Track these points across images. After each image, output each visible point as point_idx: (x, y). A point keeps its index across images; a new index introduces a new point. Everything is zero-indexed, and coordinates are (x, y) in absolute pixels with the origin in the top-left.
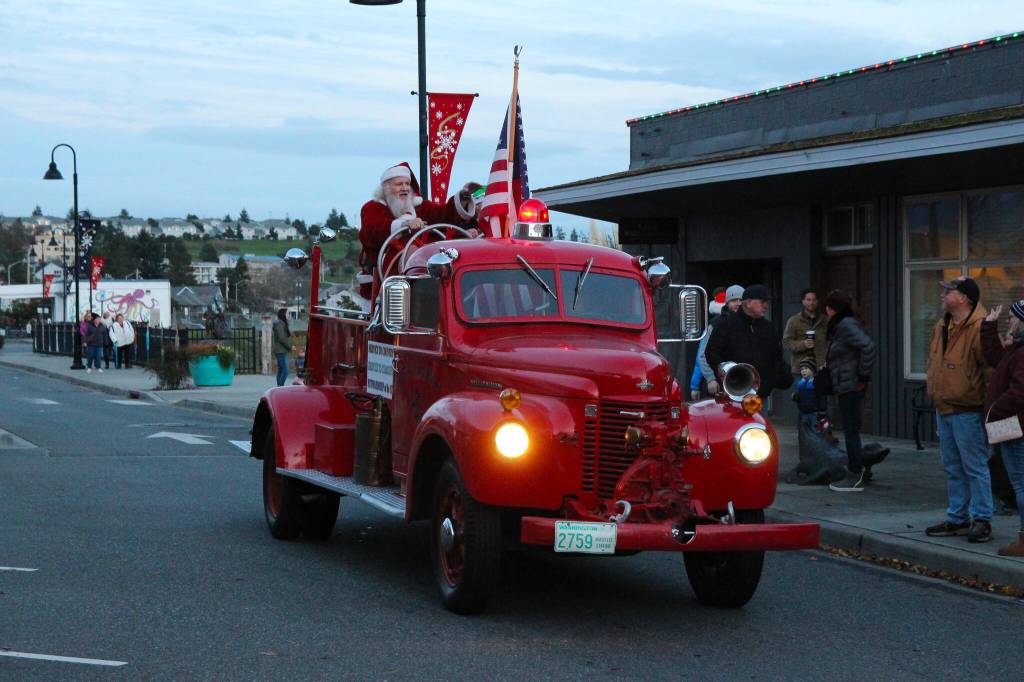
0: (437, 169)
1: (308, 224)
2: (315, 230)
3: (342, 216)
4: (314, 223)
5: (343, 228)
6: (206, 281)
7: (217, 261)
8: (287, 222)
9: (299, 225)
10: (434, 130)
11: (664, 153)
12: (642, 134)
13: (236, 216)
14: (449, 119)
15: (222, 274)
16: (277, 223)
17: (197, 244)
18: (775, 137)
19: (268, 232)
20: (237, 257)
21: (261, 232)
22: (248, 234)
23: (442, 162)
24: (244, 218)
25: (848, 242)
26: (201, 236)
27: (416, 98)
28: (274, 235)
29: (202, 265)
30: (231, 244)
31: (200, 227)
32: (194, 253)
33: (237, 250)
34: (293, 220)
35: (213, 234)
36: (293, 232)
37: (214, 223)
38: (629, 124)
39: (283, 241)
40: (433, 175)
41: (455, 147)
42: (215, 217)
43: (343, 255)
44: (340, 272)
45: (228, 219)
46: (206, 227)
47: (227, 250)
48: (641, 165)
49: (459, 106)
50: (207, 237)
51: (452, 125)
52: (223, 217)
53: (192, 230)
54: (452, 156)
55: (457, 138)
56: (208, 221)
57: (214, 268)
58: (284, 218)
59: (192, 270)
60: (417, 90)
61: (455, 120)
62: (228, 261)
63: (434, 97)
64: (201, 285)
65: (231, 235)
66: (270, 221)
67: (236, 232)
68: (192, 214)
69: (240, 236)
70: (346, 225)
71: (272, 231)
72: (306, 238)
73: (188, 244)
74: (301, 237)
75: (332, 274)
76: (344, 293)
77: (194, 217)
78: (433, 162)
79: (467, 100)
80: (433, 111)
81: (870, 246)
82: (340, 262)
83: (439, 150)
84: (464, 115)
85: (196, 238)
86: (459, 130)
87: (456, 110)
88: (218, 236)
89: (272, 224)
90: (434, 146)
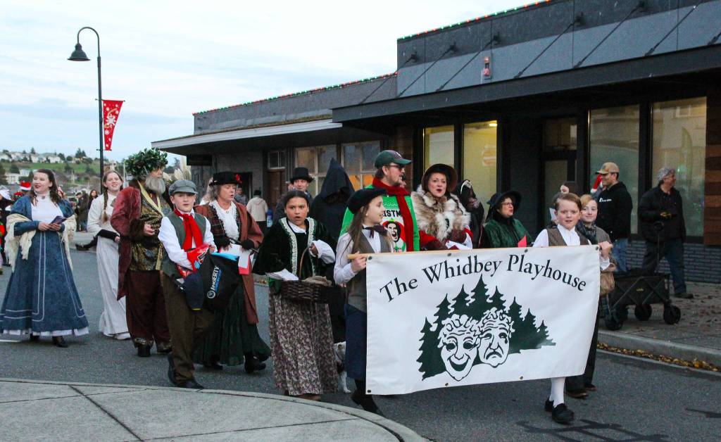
0: (107, 132)
1: (66, 156)
2: (70, 158)
3: (84, 152)
4: (69, 155)
5: (84, 157)
6: (13, 183)
7: (19, 173)
8: (55, 154)
9: (61, 156)
10: (105, 115)
11: (207, 128)
12: (199, 119)
13: (28, 151)
14: (112, 111)
15: (21, 179)
16: (50, 155)
17: (7, 164)
18: (249, 122)
19: (45, 159)
20: (29, 171)
21: (42, 159)
22: (35, 160)
23: (109, 129)
24: (33, 152)
25: (277, 166)
26: (11, 160)
27: (98, 102)
28: (49, 161)
29: (10, 175)
30: (25, 165)
31: (10, 156)
32: (7, 169)
33: (29, 167)
34: (58, 153)
35: (17, 160)
36: (58, 159)
37: (17, 154)
38: (194, 114)
39: (53, 164)
40: (105, 135)
41: (115, 123)
42: (18, 151)
43: (84, 171)
44: (83, 179)
45: (24, 153)
46: (13, 156)
47: (24, 167)
48: (199, 132)
49: (117, 106)
50: (13, 161)
51: (114, 114)
52: (22, 151)
53: (6, 157)
54: (113, 127)
55: (116, 119)
56: (14, 153)
57: (17, 177)
58: (54, 152)
59: (6, 177)
60: (98, 98)
61: (115, 112)
62: (24, 173)
63: (105, 101)
64: (11, 185)
65: (26, 161)
66: (47, 153)
67: (28, 159)
68: (6, 149)
69: (31, 161)
70: (85, 155)
71: (47, 159)
72: (65, 162)
73: (3, 164)
74: (62, 162)
75: (78, 180)
76: (84, 189)
77: (7, 151)
78: (105, 129)
79: (120, 103)
80: (105, 108)
81: (284, 168)
82: (83, 175)
83: (108, 124)
84: (119, 109)
85: (8, 161)
86: (117, 116)
87: (115, 107)
88: (19, 161)
89: (47, 155)
90: (105, 122)
